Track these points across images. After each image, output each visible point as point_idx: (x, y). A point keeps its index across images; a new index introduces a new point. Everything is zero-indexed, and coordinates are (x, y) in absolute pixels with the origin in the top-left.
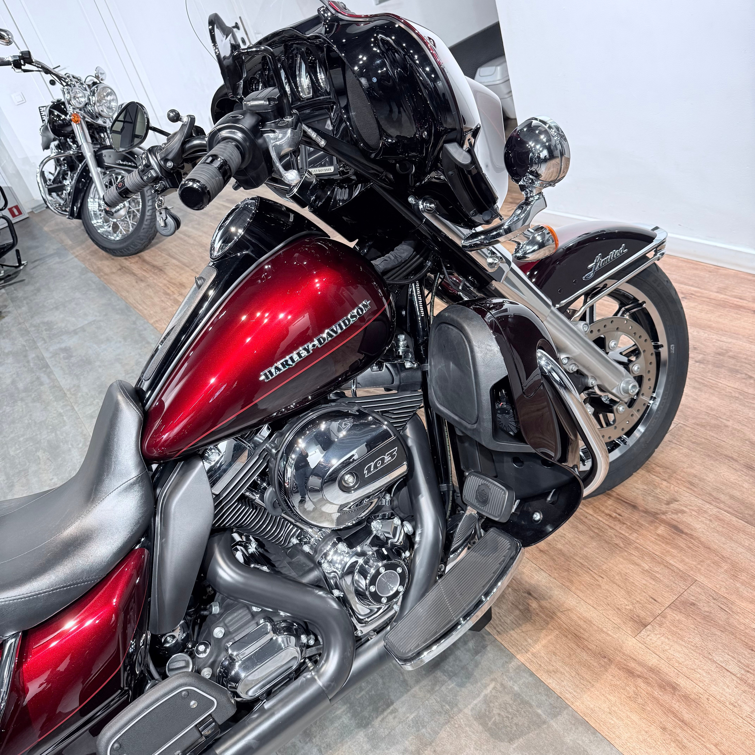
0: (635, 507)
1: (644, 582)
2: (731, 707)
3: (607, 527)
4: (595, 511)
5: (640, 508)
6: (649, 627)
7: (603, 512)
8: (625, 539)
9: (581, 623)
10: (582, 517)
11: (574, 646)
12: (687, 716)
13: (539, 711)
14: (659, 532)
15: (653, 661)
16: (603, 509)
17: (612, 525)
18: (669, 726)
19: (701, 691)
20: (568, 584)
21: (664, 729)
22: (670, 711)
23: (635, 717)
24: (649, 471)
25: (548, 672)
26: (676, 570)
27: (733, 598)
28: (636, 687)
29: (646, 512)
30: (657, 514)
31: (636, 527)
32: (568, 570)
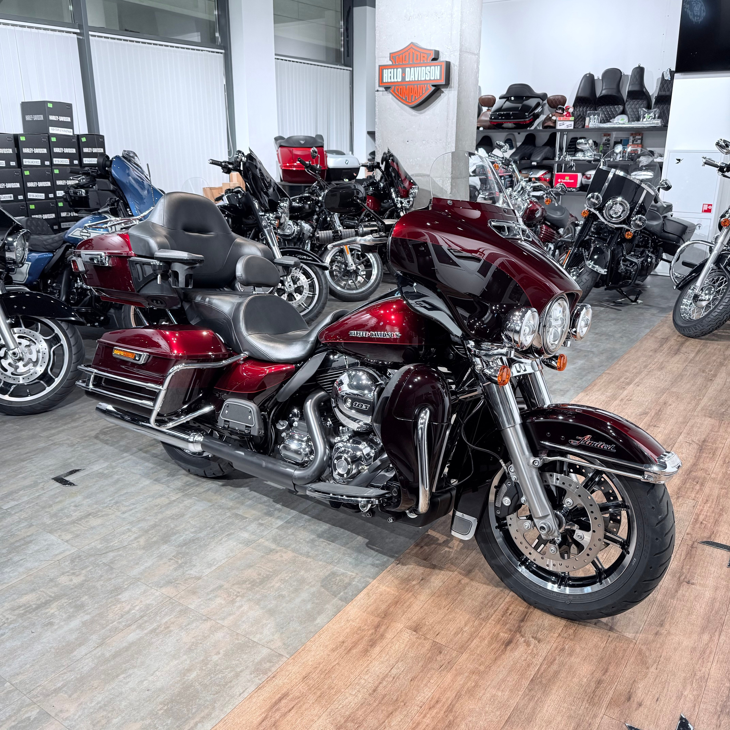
0: (522, 621)
1: (451, 629)
2: (366, 670)
3: (495, 609)
4: (508, 603)
5: (522, 624)
6: (415, 633)
7: (510, 606)
8: (487, 618)
9: (408, 603)
10: (499, 597)
11: (389, 602)
12: (354, 651)
13: (342, 594)
14: (502, 634)
15: (389, 635)
16: (513, 606)
17: (498, 611)
18: (346, 644)
19: (373, 657)
20: (436, 595)
21: (343, 642)
22: (355, 645)
23: (348, 630)
24: (565, 626)
25: (368, 594)
26: (468, 644)
27: (453, 671)
28: (369, 630)
29: (519, 627)
30: (520, 632)
31: (501, 622)
32: (448, 594)
